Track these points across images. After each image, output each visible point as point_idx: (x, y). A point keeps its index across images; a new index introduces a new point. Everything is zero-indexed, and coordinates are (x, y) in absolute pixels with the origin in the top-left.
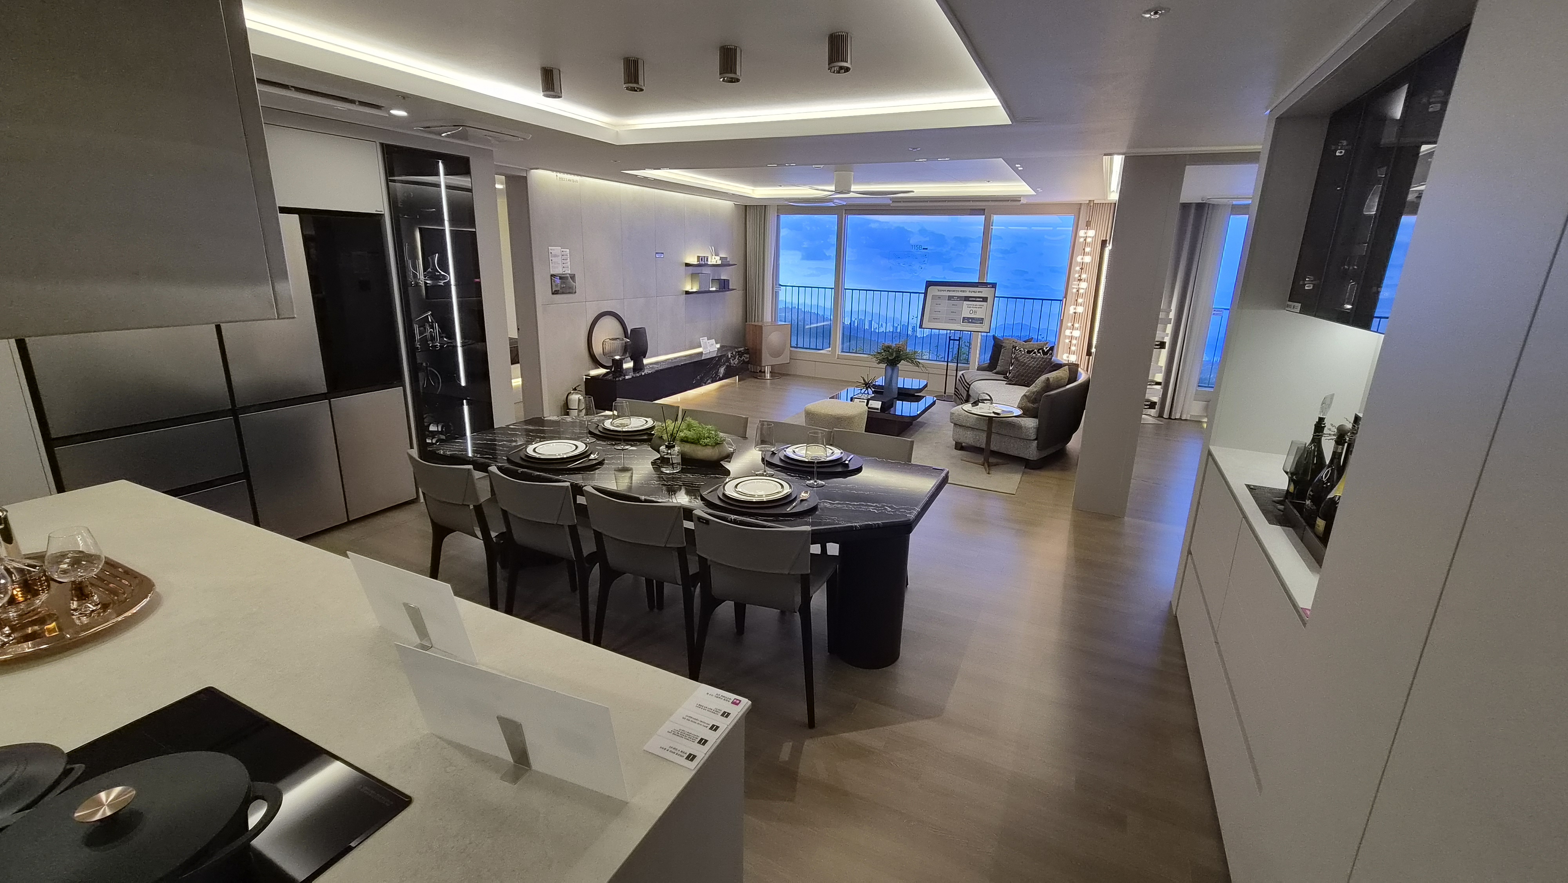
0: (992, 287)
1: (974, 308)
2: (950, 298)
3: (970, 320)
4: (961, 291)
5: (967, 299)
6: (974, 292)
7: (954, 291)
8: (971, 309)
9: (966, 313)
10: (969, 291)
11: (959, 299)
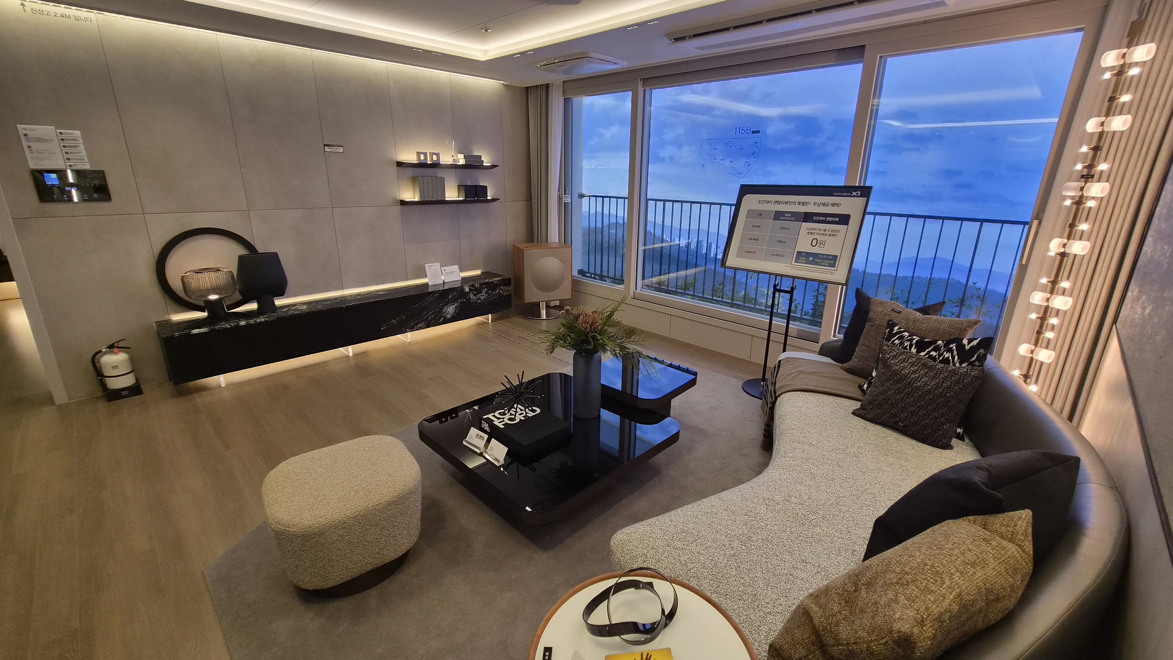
0: (861, 196)
1: (820, 235)
2: (778, 215)
3: (811, 259)
4: (799, 203)
5: (808, 217)
6: (824, 204)
7: (786, 203)
8: (816, 236)
9: (804, 245)
10: (815, 204)
11: (793, 219)
